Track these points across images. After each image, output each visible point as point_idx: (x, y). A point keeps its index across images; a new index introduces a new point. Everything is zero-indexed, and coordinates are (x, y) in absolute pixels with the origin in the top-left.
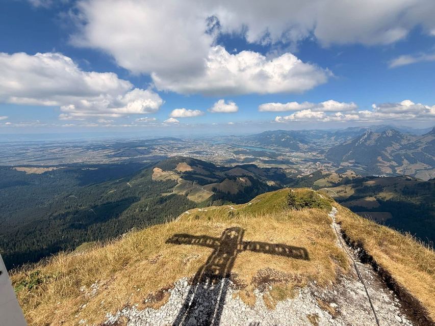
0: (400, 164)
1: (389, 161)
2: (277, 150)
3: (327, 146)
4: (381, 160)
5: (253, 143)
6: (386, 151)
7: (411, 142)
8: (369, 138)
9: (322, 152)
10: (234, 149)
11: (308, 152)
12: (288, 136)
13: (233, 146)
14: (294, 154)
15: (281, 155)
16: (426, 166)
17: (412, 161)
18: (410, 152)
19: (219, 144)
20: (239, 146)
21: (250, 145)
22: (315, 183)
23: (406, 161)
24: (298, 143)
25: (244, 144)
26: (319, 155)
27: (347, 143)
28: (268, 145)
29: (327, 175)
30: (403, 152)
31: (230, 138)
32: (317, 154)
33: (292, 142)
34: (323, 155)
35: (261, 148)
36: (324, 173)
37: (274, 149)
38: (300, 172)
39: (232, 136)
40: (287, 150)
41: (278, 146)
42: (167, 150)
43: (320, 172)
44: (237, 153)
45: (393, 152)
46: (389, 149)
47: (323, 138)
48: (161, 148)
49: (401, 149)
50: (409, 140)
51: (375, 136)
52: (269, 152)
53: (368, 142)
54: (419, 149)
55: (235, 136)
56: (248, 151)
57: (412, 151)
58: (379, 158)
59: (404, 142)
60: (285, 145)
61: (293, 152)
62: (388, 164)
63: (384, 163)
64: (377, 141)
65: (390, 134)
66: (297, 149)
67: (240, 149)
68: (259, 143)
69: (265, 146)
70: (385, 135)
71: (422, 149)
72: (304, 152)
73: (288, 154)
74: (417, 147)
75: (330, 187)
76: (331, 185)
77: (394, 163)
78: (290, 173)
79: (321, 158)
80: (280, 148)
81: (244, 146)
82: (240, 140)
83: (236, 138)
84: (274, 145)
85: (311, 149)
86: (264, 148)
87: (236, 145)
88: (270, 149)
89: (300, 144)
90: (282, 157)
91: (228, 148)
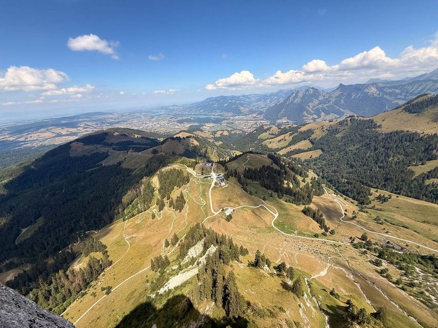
0: (319, 117)
1: (312, 114)
2: (221, 115)
3: (264, 107)
4: (306, 114)
5: (196, 110)
6: (309, 106)
7: (325, 98)
8: (296, 97)
9: (261, 113)
10: (177, 118)
11: (248, 115)
12: (230, 101)
13: (176, 116)
14: (237, 117)
15: (224, 119)
16: (336, 116)
17: (327, 113)
18: (325, 106)
19: (160, 115)
20: (182, 115)
21: (193, 114)
22: (259, 137)
23: (323, 114)
24: (240, 107)
25: (187, 113)
26: (258, 116)
27: (280, 103)
28: (212, 112)
29: (269, 129)
30: (320, 106)
31: (171, 107)
33: (234, 107)
34: (262, 116)
35: (205, 115)
36: (265, 127)
38: (244, 132)
39: (174, 106)
40: (230, 114)
41: (221, 112)
42: (95, 126)
43: (262, 127)
44: (181, 122)
45: (314, 107)
46: (311, 105)
47: (261, 100)
48: (86, 125)
49: (319, 104)
50: (324, 96)
51: (300, 95)
52: (214, 118)
53: (296, 100)
54: (331, 103)
55: (176, 106)
56: (192, 119)
57: (326, 105)
58: (305, 113)
59: (321, 98)
60: (228, 110)
62: (311, 117)
63: (308, 117)
64: (302, 98)
65: (311, 92)
66: (239, 113)
67: (184, 118)
68: (202, 110)
69: (208, 112)
70: (307, 93)
71: (333, 103)
72: (246, 115)
73: (232, 118)
74: (329, 101)
75: (272, 138)
76: (273, 136)
77: (315, 116)
78: (236, 134)
79: (260, 118)
80: (224, 113)
81: (188, 115)
82: (182, 109)
83: (178, 107)
84: (218, 111)
85: (252, 112)
86: (208, 115)
87: (178, 114)
88: (214, 115)
89: (242, 108)
90: (226, 121)
91: (171, 118)
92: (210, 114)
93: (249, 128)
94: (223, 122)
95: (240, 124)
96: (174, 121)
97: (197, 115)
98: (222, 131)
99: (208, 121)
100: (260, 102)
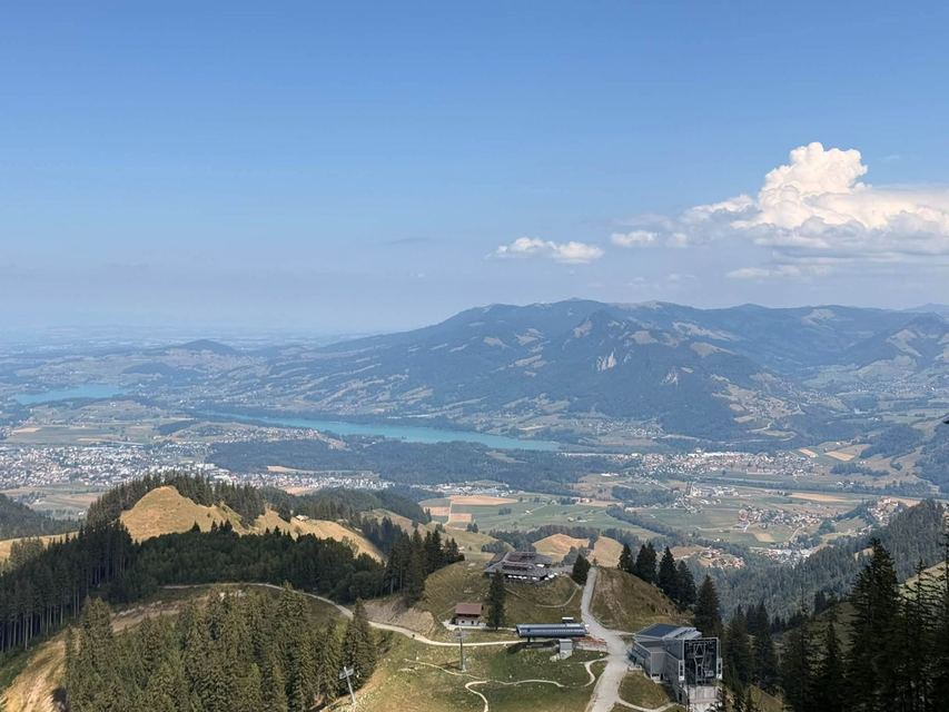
2: (567, 437)
3: (920, 403)
5: (373, 390)
9: (895, 443)
10: (218, 432)
11: (797, 444)
12: (641, 338)
14: (699, 457)
15: (597, 466)
19: (81, 403)
20: (257, 416)
21: (346, 409)
24: (722, 387)
25: (299, 404)
26: (876, 463)
28: (494, 407)
31: (173, 358)
32: (865, 455)
33: (673, 379)
34: (907, 463)
35: (441, 424)
37: (545, 435)
40: (643, 433)
41: (570, 412)
47: (890, 353)
52: (509, 454)
55: (220, 349)
56: (334, 444)
60: (623, 399)
61: (687, 448)
66: (719, 428)
67: (272, 434)
68: (423, 393)
69: (469, 410)
72: (772, 447)
73: (653, 461)
80: (591, 423)
81: (305, 416)
82: (262, 371)
83: (232, 363)
84: (542, 402)
85: (818, 428)
86: (471, 429)
87: (230, 408)
88: (515, 433)
89: (735, 392)
90: (609, 479)
91: (166, 430)
92: (480, 419)
93: (803, 542)
94: (587, 483)
95: (723, 507)
96: (188, 454)
97: (380, 420)
98: (579, 533)
99: (466, 465)
100: (881, 366)
